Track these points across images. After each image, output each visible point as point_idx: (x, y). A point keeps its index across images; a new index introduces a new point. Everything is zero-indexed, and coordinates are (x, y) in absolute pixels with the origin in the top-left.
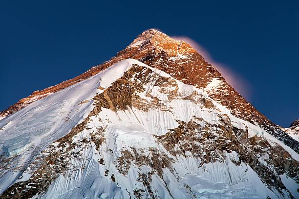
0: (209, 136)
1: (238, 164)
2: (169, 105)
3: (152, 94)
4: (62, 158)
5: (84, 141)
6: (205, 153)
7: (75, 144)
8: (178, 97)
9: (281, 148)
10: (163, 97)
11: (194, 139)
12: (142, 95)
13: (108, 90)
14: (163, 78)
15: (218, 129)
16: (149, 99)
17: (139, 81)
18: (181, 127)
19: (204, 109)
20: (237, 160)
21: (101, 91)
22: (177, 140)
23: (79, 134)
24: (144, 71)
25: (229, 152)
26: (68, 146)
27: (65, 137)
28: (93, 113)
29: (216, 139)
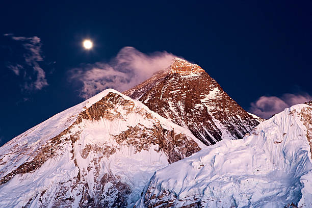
0: (145, 135)
1: (158, 151)
2: (125, 116)
3: (117, 110)
4: (52, 149)
5: (66, 139)
6: (140, 145)
7: (61, 141)
8: (133, 112)
9: (193, 141)
10: (123, 112)
11: (136, 137)
12: (112, 111)
13: (89, 109)
14: (126, 101)
15: (151, 131)
16: (115, 113)
17: (111, 102)
18: (129, 130)
19: (146, 119)
20: (158, 149)
21: (84, 110)
22: (126, 137)
23: (64, 135)
24: (116, 96)
25: (154, 144)
26: (56, 142)
27: (55, 137)
28: (76, 123)
29: (148, 137)
